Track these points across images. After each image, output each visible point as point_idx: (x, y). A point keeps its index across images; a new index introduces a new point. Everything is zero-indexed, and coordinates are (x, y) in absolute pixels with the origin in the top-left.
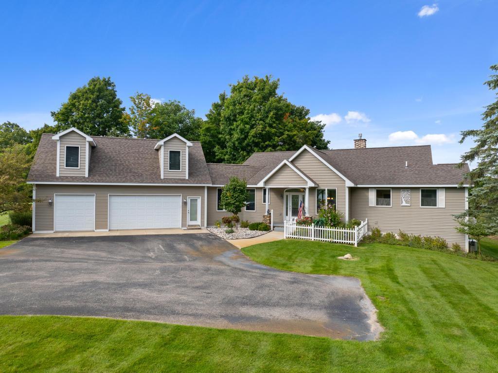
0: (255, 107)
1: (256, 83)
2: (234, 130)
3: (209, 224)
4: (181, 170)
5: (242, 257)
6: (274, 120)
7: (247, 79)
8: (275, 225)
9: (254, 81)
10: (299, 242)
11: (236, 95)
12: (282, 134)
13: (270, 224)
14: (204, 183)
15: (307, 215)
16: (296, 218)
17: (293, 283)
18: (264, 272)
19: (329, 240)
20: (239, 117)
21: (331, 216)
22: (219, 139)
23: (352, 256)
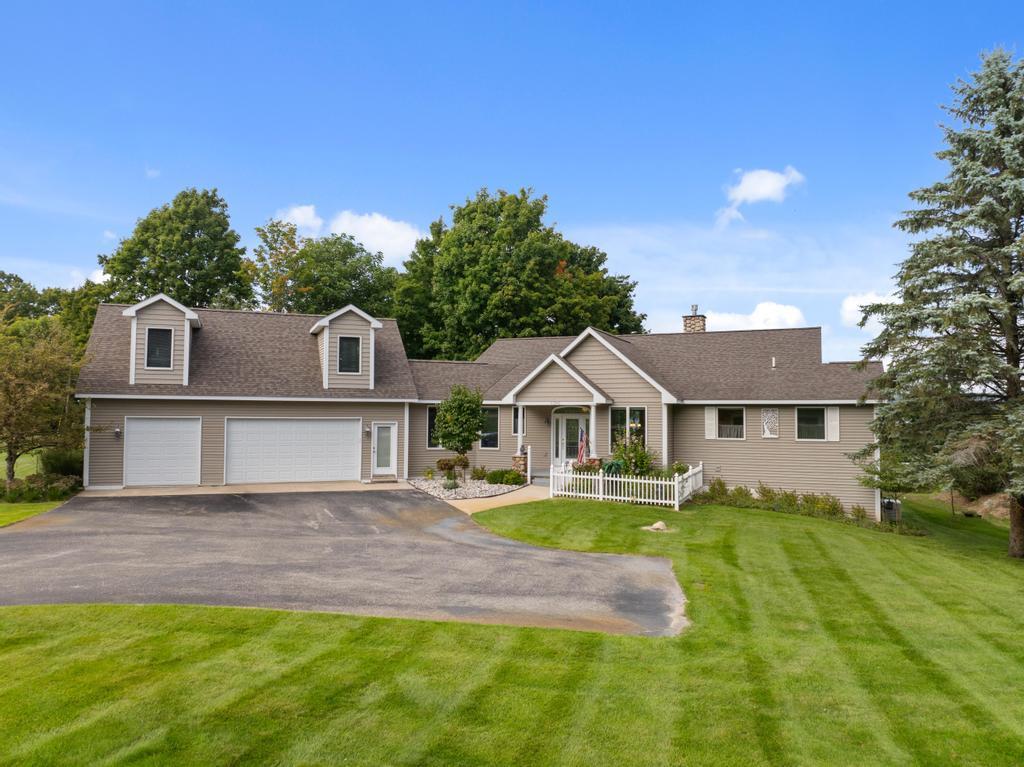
0: (499, 249)
1: (503, 204)
2: (459, 293)
3: (412, 473)
4: (360, 373)
5: (473, 527)
6: (537, 275)
7: (484, 196)
8: (535, 475)
9: (498, 200)
10: (574, 503)
11: (464, 226)
12: (552, 302)
13: (526, 472)
14: (403, 397)
15: (593, 455)
16: (571, 461)
17: (558, 565)
18: (511, 549)
19: (630, 499)
20: (468, 270)
21: (636, 456)
22: (431, 310)
23: (667, 526)
